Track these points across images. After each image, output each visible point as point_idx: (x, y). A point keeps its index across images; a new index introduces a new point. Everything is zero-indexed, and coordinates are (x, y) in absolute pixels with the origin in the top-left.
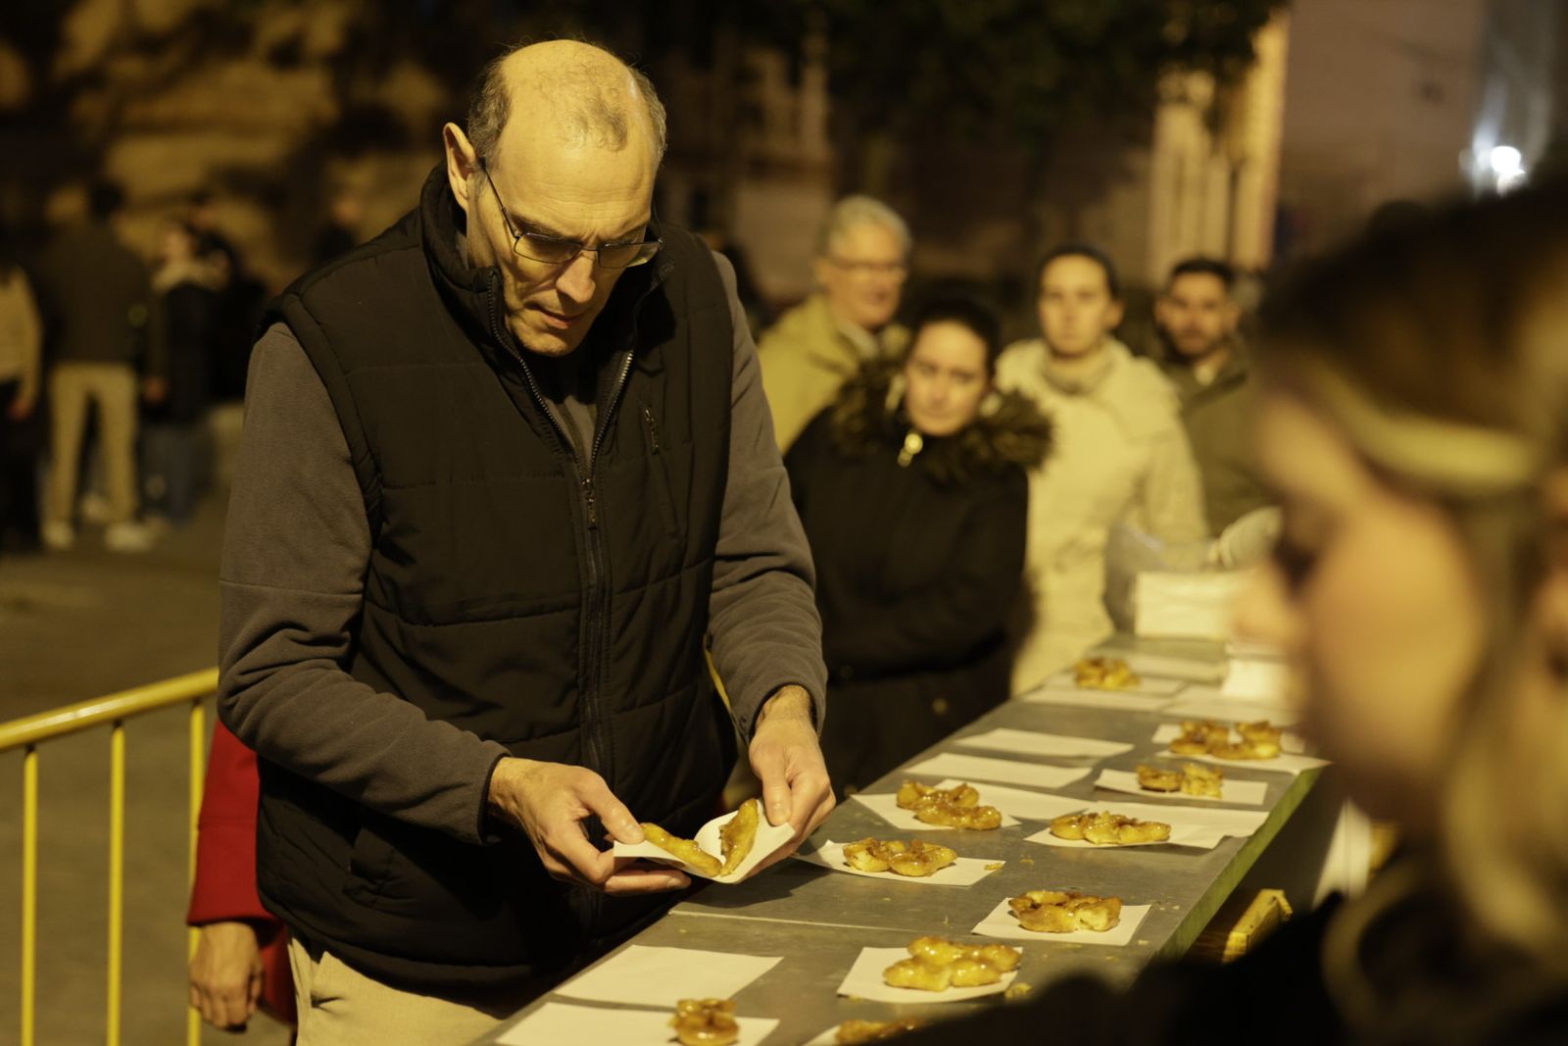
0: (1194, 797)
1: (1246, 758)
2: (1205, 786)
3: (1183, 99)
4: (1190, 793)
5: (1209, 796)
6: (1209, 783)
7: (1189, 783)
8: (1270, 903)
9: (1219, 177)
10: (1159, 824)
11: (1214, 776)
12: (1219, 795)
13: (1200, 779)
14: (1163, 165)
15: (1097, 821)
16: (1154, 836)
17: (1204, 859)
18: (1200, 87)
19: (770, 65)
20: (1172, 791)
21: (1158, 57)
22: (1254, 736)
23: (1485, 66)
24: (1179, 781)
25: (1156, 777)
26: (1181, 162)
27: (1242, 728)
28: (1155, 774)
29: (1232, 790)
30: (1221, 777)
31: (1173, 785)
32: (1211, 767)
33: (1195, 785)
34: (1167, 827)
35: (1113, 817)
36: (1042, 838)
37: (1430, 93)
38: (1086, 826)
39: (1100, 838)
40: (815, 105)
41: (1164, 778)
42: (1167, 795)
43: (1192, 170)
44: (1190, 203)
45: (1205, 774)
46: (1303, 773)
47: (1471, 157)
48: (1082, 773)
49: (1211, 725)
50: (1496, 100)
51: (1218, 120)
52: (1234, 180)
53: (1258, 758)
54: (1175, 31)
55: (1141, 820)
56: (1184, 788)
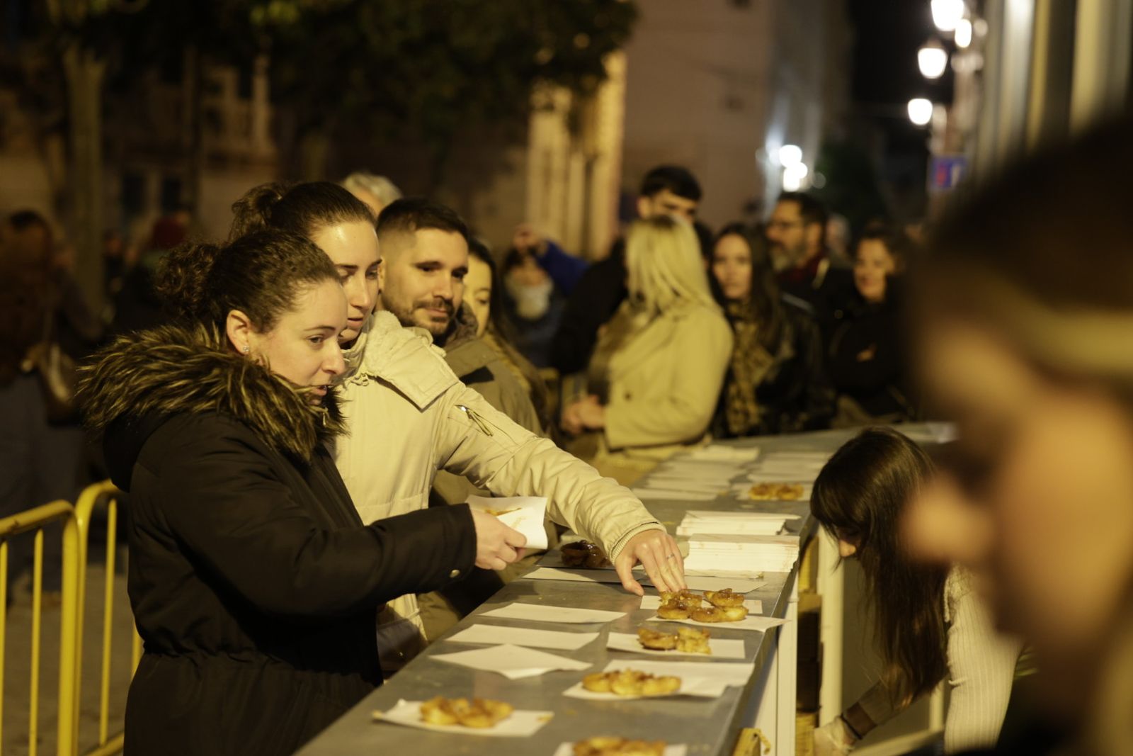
0: (689, 654)
1: (720, 621)
2: (697, 645)
3: (550, 108)
4: (685, 651)
5: (700, 652)
6: (700, 642)
7: (684, 642)
8: (753, 740)
9: (577, 166)
10: (671, 677)
11: (703, 637)
12: (708, 651)
13: (691, 638)
14: (535, 160)
15: (621, 677)
16: (669, 688)
17: (712, 707)
18: (562, 98)
19: (227, 77)
20: (669, 649)
21: (530, 75)
22: (721, 602)
23: (773, 83)
24: (676, 641)
25: (657, 638)
26: (548, 155)
27: (710, 596)
28: (655, 636)
29: (718, 647)
30: (708, 637)
31: (671, 644)
32: (700, 629)
33: (689, 644)
34: (679, 681)
35: (634, 673)
36: (576, 692)
37: (733, 104)
38: (612, 681)
39: (624, 692)
40: (261, 112)
41: (664, 639)
42: (666, 653)
43: (558, 162)
44: (557, 189)
45: (697, 635)
46: (768, 630)
47: (765, 154)
48: (591, 637)
49: (686, 593)
50: (782, 110)
51: (577, 125)
52: (589, 170)
53: (729, 620)
54: (544, 56)
55: (657, 675)
56: (680, 646)
